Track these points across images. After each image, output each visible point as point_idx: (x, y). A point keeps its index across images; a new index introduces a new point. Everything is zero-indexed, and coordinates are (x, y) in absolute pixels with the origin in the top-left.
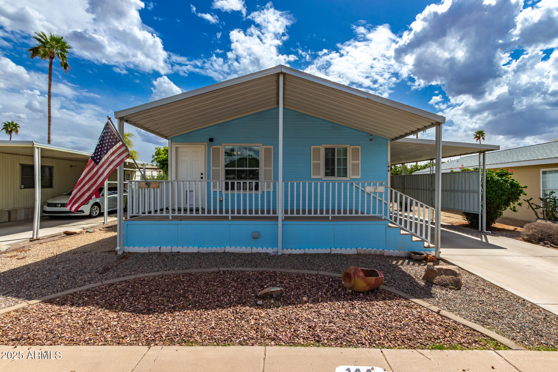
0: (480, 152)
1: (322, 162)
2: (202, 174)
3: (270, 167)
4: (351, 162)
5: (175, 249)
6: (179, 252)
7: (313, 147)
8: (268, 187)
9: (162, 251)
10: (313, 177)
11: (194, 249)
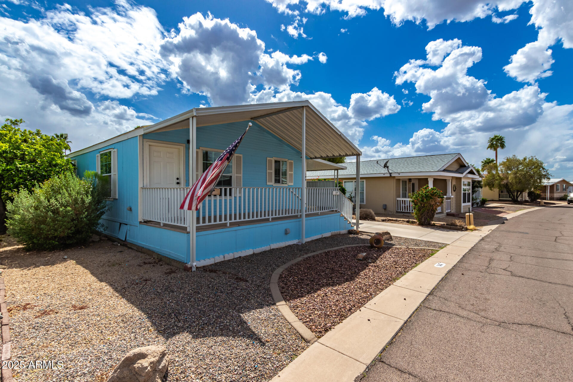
0: (335, 170)
1: (273, 171)
2: (178, 179)
3: (239, 174)
4: (289, 172)
5: (237, 255)
6: (240, 257)
7: (268, 158)
8: (240, 192)
9: (226, 259)
10: (268, 184)
11: (249, 252)
